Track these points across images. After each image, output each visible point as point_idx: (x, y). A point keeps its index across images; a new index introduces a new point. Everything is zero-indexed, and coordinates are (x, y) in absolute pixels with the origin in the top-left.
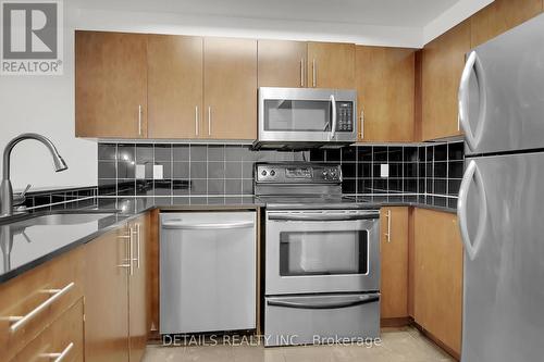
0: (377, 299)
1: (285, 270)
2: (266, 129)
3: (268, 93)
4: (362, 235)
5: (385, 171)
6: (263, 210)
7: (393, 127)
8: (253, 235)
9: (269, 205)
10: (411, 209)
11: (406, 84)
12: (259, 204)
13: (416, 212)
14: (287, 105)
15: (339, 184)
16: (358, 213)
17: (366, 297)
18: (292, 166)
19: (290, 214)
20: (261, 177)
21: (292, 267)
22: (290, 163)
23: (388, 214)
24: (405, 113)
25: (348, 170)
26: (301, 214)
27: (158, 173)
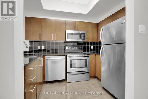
0: (89, 72)
1: (71, 67)
2: (67, 39)
3: (67, 31)
4: (86, 60)
5: (92, 47)
6: (67, 55)
7: (93, 39)
8: (65, 60)
9: (68, 54)
10: (95, 55)
11: (95, 30)
12: (66, 54)
13: (96, 55)
14: (72, 34)
15: (83, 50)
16: (85, 56)
17: (87, 72)
18: (73, 46)
19: (72, 56)
20: (66, 49)
21: (73, 67)
22: (72, 46)
23: (91, 56)
24: (95, 36)
25: (85, 47)
26: (74, 56)
27: (43, 48)
